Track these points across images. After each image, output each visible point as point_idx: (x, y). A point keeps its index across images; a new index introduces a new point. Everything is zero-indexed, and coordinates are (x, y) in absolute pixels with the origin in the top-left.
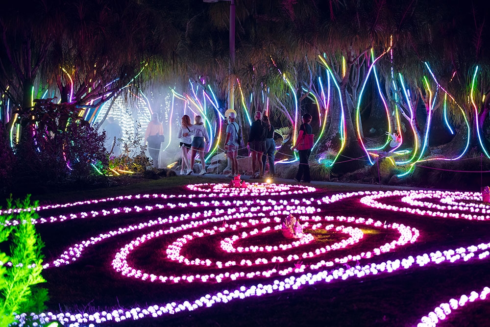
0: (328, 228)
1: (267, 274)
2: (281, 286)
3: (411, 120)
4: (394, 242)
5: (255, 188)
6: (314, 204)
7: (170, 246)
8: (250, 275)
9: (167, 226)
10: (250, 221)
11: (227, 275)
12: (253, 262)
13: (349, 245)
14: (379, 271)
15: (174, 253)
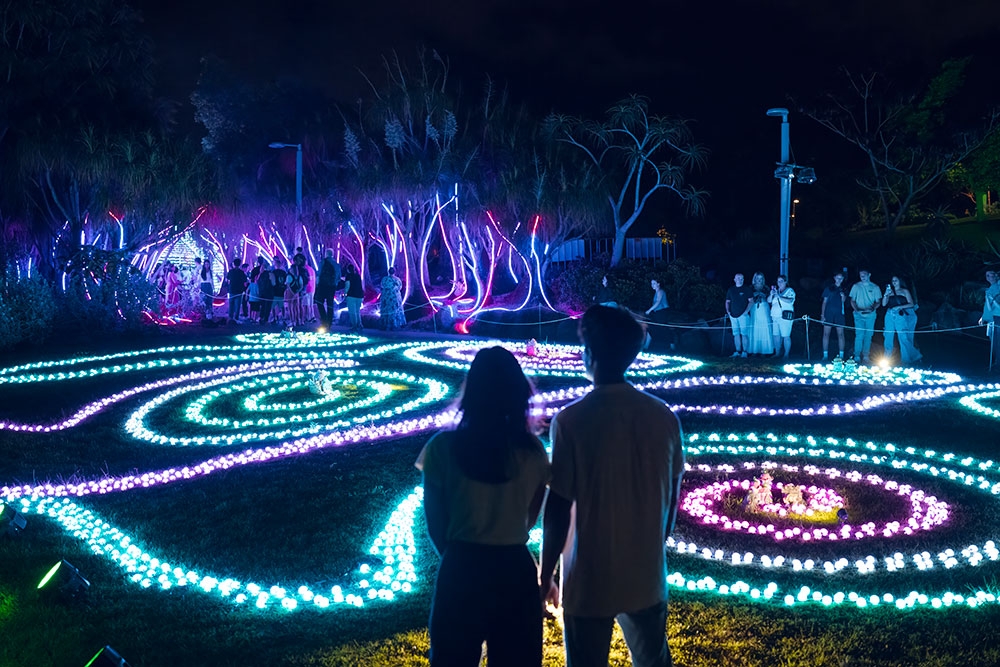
0: (360, 383)
1: (280, 435)
2: (288, 449)
3: (474, 270)
4: (419, 400)
5: (306, 339)
6: (356, 358)
7: (192, 404)
8: (263, 437)
9: (196, 382)
10: (284, 376)
11: (239, 436)
12: (271, 421)
13: (374, 403)
14: (393, 432)
15: (194, 413)
